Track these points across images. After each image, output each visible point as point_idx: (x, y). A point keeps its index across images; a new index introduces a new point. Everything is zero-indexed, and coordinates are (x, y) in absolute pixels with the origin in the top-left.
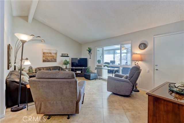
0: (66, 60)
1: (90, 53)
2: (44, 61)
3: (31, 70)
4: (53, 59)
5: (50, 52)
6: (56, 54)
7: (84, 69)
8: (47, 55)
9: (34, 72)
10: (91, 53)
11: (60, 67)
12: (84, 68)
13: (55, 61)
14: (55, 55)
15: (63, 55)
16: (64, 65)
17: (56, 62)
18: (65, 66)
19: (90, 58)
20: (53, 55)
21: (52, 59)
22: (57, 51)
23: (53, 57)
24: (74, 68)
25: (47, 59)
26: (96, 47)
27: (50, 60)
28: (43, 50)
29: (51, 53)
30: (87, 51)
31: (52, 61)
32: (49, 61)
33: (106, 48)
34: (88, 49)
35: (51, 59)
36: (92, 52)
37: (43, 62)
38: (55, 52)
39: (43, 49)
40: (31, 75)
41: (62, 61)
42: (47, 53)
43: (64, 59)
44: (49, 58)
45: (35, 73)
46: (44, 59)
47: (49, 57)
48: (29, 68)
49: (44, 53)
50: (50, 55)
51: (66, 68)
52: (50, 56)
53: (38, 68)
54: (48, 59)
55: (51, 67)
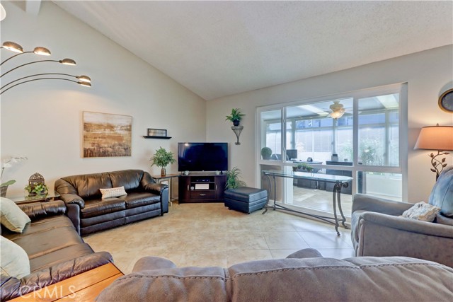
0: (162, 151)
1: (238, 127)
2: (88, 154)
3: (37, 188)
4: (120, 145)
5: (110, 122)
6: (129, 129)
7: (217, 176)
8: (99, 132)
9: (52, 194)
10: (242, 128)
11: (142, 173)
12: (218, 173)
13: (127, 152)
14: (126, 132)
15: (151, 135)
16: (155, 166)
17: (130, 155)
18: (160, 168)
19: (238, 143)
20: (119, 132)
21: (117, 147)
22: (132, 119)
23: (120, 138)
24: (187, 173)
25: (99, 147)
26: (258, 109)
27: (110, 150)
28: (85, 114)
29: (111, 127)
30: (229, 121)
31: (115, 154)
32: (104, 154)
33: (291, 112)
34: (232, 116)
35: (113, 147)
36: (242, 123)
37: (85, 156)
38: (125, 122)
39: (83, 112)
40: (38, 208)
41: (148, 153)
42: (100, 126)
43: (156, 145)
44: (106, 145)
45: (56, 199)
46: (89, 146)
47: (104, 141)
48: (31, 180)
49: (86, 127)
50: (108, 132)
51: (163, 176)
52: (109, 137)
53: (67, 180)
54: (103, 145)
55: (114, 173)
